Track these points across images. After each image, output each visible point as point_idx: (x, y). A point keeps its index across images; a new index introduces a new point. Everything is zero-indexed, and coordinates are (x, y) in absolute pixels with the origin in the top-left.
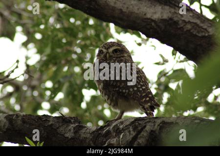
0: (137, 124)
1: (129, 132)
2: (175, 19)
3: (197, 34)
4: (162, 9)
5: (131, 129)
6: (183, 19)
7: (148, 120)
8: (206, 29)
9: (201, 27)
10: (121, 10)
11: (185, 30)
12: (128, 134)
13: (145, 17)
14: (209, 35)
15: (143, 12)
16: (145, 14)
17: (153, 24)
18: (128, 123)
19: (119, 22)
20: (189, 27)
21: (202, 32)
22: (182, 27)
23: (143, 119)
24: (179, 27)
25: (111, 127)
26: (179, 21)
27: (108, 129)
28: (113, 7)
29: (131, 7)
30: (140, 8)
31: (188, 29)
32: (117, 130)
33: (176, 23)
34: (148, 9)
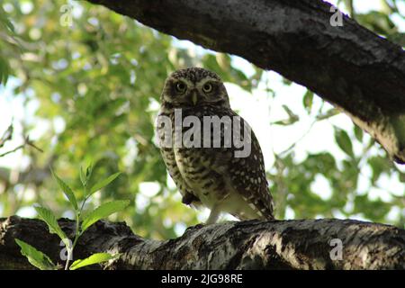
0: (239, 233)
1: (225, 248)
2: (312, 33)
3: (353, 61)
4: (286, 13)
5: (229, 244)
6: (326, 32)
7: (260, 226)
8: (369, 52)
9: (361, 48)
10: (208, 15)
11: (330, 54)
12: (222, 252)
13: (254, 29)
14: (375, 63)
15: (250, 20)
16: (254, 25)
17: (269, 43)
18: (222, 232)
19: (205, 39)
20: (337, 47)
21: (363, 57)
22: (324, 49)
23: (252, 225)
24: (318, 48)
25: (191, 241)
26: (318, 37)
27: (183, 244)
28: (194, 10)
29: (228, 10)
30: (245, 13)
31: (336, 52)
32: (201, 246)
33: (313, 41)
34: (260, 14)
